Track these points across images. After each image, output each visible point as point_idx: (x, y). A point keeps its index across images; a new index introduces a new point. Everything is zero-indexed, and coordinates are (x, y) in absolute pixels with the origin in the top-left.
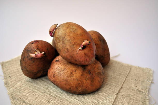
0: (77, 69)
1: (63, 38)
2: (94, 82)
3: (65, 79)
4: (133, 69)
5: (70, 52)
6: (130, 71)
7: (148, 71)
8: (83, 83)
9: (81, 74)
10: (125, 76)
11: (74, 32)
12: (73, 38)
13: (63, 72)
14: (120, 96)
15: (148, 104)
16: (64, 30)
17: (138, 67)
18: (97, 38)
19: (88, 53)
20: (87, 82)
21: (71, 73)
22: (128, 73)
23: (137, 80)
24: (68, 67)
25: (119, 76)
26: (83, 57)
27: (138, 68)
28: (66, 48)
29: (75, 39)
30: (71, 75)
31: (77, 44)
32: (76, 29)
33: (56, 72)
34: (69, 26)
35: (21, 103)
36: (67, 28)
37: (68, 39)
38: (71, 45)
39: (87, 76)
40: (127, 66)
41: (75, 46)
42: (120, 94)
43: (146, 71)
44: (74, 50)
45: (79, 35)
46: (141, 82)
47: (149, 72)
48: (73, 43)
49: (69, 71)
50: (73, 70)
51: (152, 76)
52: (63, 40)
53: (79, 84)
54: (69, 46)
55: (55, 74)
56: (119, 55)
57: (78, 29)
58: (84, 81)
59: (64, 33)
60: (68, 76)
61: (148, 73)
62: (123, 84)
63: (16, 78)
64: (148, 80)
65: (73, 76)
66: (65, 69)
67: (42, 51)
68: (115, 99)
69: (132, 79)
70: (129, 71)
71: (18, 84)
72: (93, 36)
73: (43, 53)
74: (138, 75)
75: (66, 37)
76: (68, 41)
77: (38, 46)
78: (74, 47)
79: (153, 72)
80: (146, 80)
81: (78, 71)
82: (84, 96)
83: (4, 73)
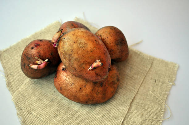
0: (87, 83)
1: (70, 55)
2: (106, 95)
3: (73, 94)
4: (155, 62)
5: (78, 71)
6: (151, 66)
7: (172, 67)
8: (93, 98)
9: (91, 89)
10: (144, 75)
11: (83, 48)
12: (82, 55)
13: (71, 87)
14: (134, 106)
15: (162, 117)
16: (70, 46)
17: (162, 60)
18: (113, 43)
19: (100, 73)
20: (98, 96)
21: (80, 88)
22: (148, 70)
23: (157, 80)
24: (77, 81)
25: (137, 75)
26: (93, 77)
27: (161, 62)
28: (73, 66)
29: (85, 57)
30: (80, 90)
31: (87, 63)
32: (85, 44)
33: (64, 86)
34: (77, 39)
35: (27, 115)
36: (74, 42)
37: (76, 57)
38: (79, 64)
39: (98, 90)
40: (148, 59)
41: (84, 65)
42: (135, 102)
43: (170, 67)
44: (83, 70)
45: (90, 52)
46: (160, 83)
47: (173, 69)
48: (82, 62)
49: (77, 86)
50: (82, 85)
51: (176, 74)
52: (69, 57)
53: (89, 99)
54: (77, 65)
55: (63, 88)
56: (141, 42)
57: (88, 44)
58: (95, 95)
59: (71, 50)
60: (76, 92)
61: (171, 70)
62: (140, 88)
63: (19, 76)
64: (170, 81)
65: (82, 92)
66: (73, 84)
67: (46, 58)
68: (128, 111)
69: (151, 79)
70: (149, 67)
71: (22, 86)
72: (108, 40)
73: (47, 60)
74: (159, 72)
75: (73, 55)
76: (76, 59)
77: (40, 53)
78: (83, 67)
79: (179, 67)
80: (167, 81)
81: (88, 86)
82: (94, 107)
83: (4, 68)
